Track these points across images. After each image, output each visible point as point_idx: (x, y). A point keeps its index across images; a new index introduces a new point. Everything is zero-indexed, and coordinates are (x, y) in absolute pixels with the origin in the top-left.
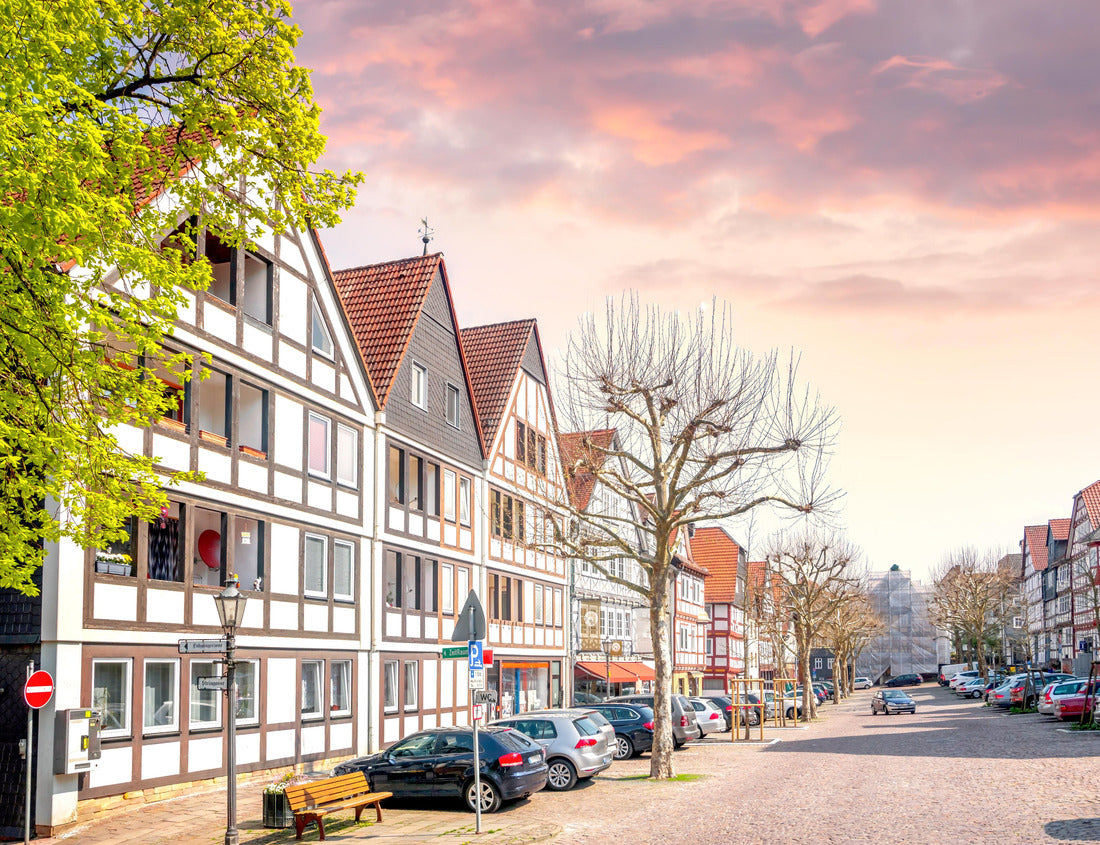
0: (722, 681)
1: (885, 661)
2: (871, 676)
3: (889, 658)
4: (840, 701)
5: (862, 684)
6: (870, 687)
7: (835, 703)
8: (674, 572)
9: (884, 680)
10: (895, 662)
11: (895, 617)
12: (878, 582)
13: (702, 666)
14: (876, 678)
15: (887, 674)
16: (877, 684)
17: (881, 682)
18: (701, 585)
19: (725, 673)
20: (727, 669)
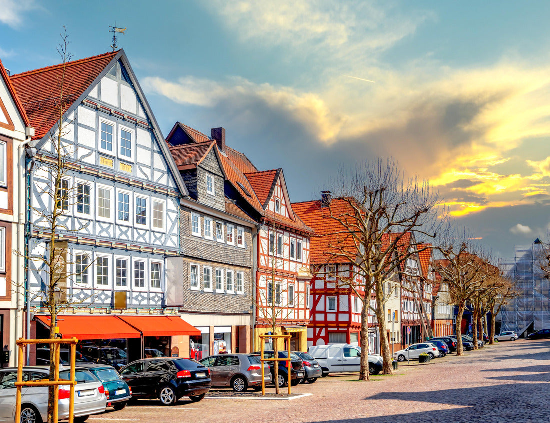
0: (345, 336)
1: (529, 318)
2: (517, 330)
3: (532, 316)
4: (462, 353)
5: (509, 337)
6: (515, 340)
7: (458, 354)
8: (256, 226)
9: (528, 334)
10: (536, 319)
11: (538, 281)
12: (525, 253)
13: (303, 321)
14: (521, 332)
15: (530, 329)
16: (522, 337)
17: (526, 335)
18: (306, 244)
19: (348, 327)
20: (349, 323)
